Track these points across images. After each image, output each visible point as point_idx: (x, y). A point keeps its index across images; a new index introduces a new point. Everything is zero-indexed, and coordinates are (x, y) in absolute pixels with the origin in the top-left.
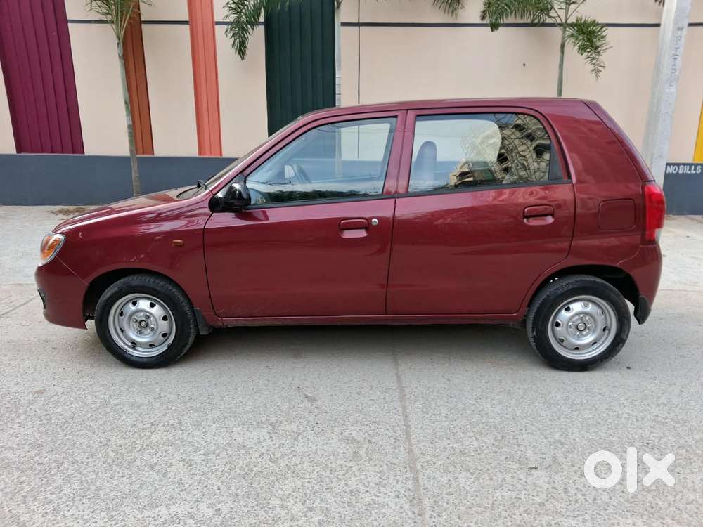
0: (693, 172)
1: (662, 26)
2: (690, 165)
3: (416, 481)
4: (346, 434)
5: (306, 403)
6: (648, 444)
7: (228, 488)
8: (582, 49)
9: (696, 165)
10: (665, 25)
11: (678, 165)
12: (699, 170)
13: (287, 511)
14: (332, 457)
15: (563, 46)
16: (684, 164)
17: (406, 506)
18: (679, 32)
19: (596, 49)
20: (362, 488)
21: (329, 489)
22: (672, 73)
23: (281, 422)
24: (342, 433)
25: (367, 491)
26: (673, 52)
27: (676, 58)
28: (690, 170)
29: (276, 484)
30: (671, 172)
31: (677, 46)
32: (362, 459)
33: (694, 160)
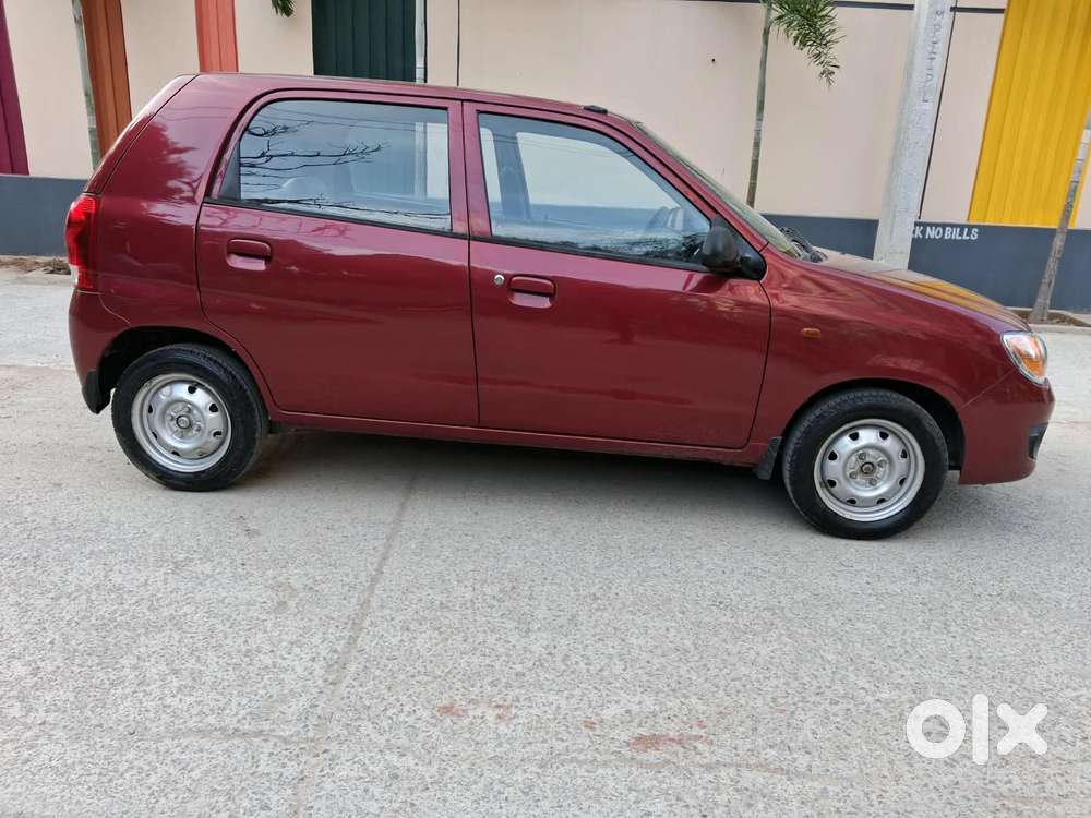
0: (965, 237)
1: (916, 9)
2: (962, 227)
3: (353, 640)
4: (281, 579)
5: (243, 538)
6: (721, 603)
7: (66, 641)
8: (803, 41)
9: (970, 227)
10: (919, 8)
11: (944, 226)
12: (974, 236)
13: (137, 673)
14: (243, 608)
15: (766, 32)
16: (952, 226)
17: (319, 672)
18: (938, 18)
19: (822, 40)
20: (267, 647)
21: (217, 647)
22: (927, 81)
23: (191, 560)
24: (275, 578)
25: (272, 651)
26: (930, 49)
27: (934, 58)
28: (961, 234)
29: (143, 638)
30: (932, 237)
31: (935, 40)
32: (289, 609)
33: (968, 219)
